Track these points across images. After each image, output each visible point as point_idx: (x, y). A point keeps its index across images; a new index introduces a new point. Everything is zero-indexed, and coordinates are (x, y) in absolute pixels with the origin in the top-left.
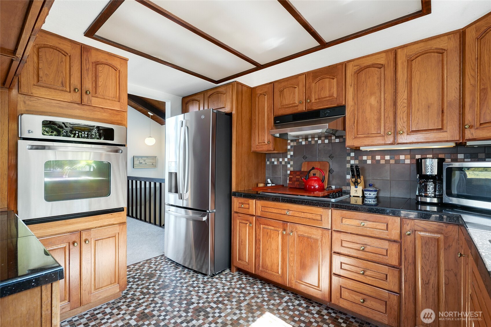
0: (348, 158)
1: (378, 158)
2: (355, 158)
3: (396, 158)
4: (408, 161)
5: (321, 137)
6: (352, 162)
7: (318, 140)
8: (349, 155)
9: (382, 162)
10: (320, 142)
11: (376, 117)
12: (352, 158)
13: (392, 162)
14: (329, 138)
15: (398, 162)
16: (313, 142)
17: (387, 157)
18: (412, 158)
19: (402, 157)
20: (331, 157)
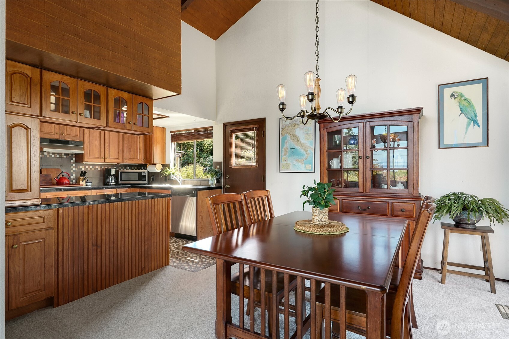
0: (72, 167)
1: (87, 167)
2: (76, 167)
3: (95, 167)
4: (99, 169)
5: (54, 154)
6: (74, 169)
7: (52, 155)
8: (72, 165)
9: (89, 169)
10: (53, 156)
11: (98, 151)
12: (74, 167)
13: (93, 169)
14: (60, 155)
15: (95, 169)
16: (48, 156)
17: (91, 167)
18: (101, 168)
19: (97, 167)
20: (61, 166)
